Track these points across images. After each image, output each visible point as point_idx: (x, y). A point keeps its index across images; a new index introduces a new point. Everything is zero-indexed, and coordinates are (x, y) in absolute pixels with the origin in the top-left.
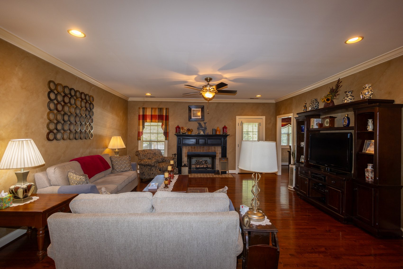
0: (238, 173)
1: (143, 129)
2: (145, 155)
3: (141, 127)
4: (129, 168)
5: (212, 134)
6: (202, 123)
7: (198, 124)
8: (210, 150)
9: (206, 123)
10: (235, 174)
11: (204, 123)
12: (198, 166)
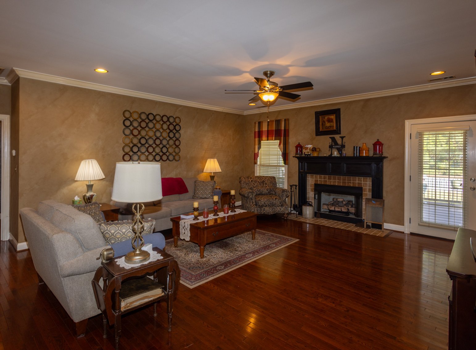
0: (409, 233)
1: (258, 150)
2: (247, 183)
3: (257, 147)
4: (209, 196)
5: (353, 156)
6: (337, 137)
7: (330, 141)
8: (351, 183)
9: (345, 137)
10: (403, 233)
11: (340, 137)
12: (332, 208)
